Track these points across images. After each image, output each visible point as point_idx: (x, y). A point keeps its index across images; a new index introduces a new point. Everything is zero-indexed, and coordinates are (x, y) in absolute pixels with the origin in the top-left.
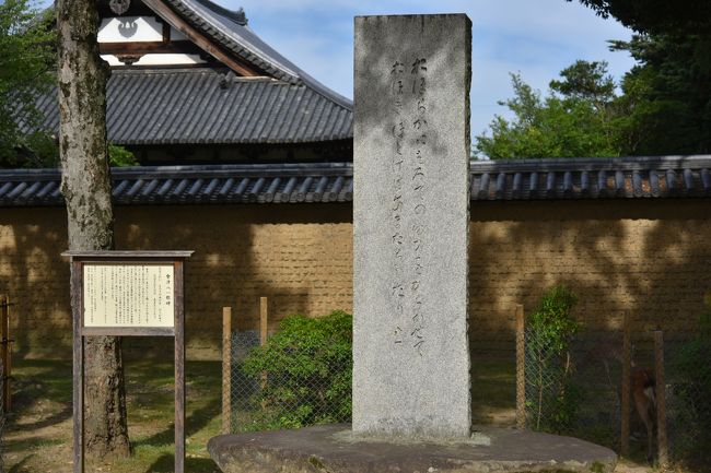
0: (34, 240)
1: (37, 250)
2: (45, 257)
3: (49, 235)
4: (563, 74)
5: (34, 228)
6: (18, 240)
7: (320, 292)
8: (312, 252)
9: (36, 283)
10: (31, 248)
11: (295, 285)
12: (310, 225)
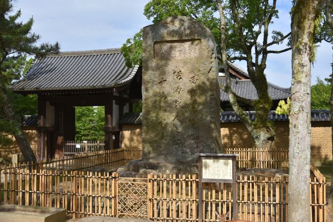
0: (235, 132)
1: (236, 135)
2: (238, 137)
3: (240, 130)
4: (330, 76)
5: (235, 129)
6: (230, 132)
7: (325, 147)
8: (322, 135)
9: (235, 145)
10: (234, 134)
11: (316, 145)
12: (321, 128)
